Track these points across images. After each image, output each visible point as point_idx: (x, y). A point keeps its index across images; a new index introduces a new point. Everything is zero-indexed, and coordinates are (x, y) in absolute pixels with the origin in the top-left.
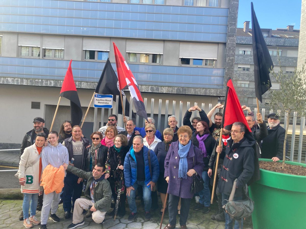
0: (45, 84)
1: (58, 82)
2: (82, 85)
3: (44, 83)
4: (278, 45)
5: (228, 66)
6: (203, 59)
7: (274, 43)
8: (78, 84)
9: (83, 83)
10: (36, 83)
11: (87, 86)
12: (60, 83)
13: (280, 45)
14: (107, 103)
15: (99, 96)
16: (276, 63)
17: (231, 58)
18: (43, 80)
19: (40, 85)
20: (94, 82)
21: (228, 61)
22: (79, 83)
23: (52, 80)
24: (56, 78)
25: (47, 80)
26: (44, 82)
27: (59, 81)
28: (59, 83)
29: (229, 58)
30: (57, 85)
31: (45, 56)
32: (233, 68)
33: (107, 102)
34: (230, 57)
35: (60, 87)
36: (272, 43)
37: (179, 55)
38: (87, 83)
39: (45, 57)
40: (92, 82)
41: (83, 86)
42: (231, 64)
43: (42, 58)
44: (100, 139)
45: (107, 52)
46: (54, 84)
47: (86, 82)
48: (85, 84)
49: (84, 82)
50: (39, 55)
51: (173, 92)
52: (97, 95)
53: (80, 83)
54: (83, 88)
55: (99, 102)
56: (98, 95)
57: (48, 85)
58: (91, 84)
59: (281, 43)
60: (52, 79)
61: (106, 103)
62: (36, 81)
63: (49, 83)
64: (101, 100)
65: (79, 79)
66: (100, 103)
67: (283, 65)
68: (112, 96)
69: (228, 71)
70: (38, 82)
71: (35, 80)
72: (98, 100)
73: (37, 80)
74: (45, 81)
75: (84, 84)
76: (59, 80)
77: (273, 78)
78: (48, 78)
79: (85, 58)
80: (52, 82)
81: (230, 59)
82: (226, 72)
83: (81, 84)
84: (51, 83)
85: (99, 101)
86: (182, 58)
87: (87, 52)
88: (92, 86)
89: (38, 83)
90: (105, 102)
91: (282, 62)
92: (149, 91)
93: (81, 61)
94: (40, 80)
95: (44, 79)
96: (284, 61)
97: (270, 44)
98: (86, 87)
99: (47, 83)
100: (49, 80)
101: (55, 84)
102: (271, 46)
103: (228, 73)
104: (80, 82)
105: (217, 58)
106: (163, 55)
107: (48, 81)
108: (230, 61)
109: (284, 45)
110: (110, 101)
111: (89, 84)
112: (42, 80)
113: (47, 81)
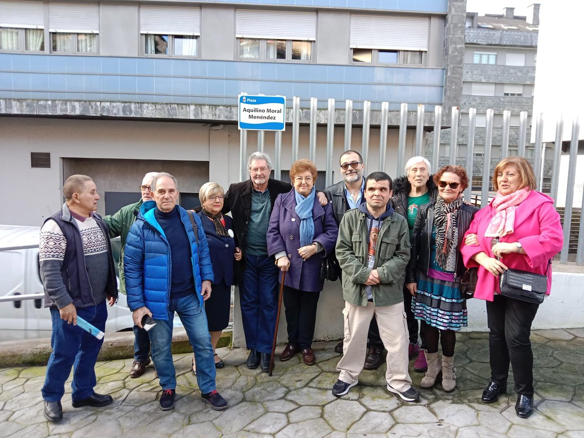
0: (61, 110)
1: (90, 104)
2: (145, 111)
3: (58, 109)
4: (490, 43)
5: (453, 64)
6: (399, 51)
7: (482, 39)
8: (135, 108)
9: (146, 105)
10: (41, 109)
11: (156, 111)
12: (94, 107)
13: (493, 43)
14: (271, 118)
15: (251, 101)
16: (487, 77)
17: (458, 46)
18: (57, 102)
19: (50, 114)
20: (170, 104)
21: (453, 52)
22: (137, 105)
23: (76, 101)
24: (84, 97)
25: (65, 101)
26: (59, 106)
27: (92, 103)
28: (92, 108)
29: (453, 46)
30: (88, 112)
31: (55, 48)
32: (462, 68)
33: (272, 115)
34: (455, 44)
35: (95, 115)
36: (479, 40)
37: (349, 42)
38: (156, 106)
39: (56, 51)
40: (167, 104)
41: (147, 112)
42: (458, 59)
43: (50, 53)
44: (459, 186)
45: (193, 38)
46: (81, 110)
47: (152, 103)
48: (150, 108)
49: (148, 103)
50: (42, 48)
51: (341, 121)
52: (244, 98)
53: (138, 107)
54: (147, 116)
55: (250, 117)
56: (247, 97)
57: (69, 113)
58: (163, 108)
59: (494, 40)
60: (76, 99)
61: (269, 118)
62: (41, 105)
63: (69, 107)
64: (256, 110)
65: (137, 98)
66: (255, 117)
67: (499, 81)
68: (283, 99)
69: (454, 74)
70: (45, 107)
71: (37, 103)
72: (249, 111)
73: (42, 103)
74: (62, 104)
75: (147, 107)
76: (92, 101)
77: (481, 105)
78: (67, 96)
79: (146, 51)
80: (76, 106)
81: (455, 48)
82: (449, 77)
83: (141, 108)
84: (74, 108)
85: (251, 114)
86: (355, 47)
87: (149, 38)
88: (167, 112)
89: (44, 109)
90: (266, 114)
91: (498, 76)
92: (290, 119)
93: (137, 56)
94: (50, 103)
95: (59, 100)
96: (500, 73)
97: (475, 40)
98: (153, 114)
99: (66, 108)
100: (70, 101)
101: (83, 110)
102: (479, 44)
103: (454, 78)
104: (138, 103)
105: (428, 47)
106: (315, 41)
107: (68, 103)
108: (456, 53)
109: (501, 43)
110: (279, 112)
111: (158, 107)
112: (53, 101)
113: (66, 104)
